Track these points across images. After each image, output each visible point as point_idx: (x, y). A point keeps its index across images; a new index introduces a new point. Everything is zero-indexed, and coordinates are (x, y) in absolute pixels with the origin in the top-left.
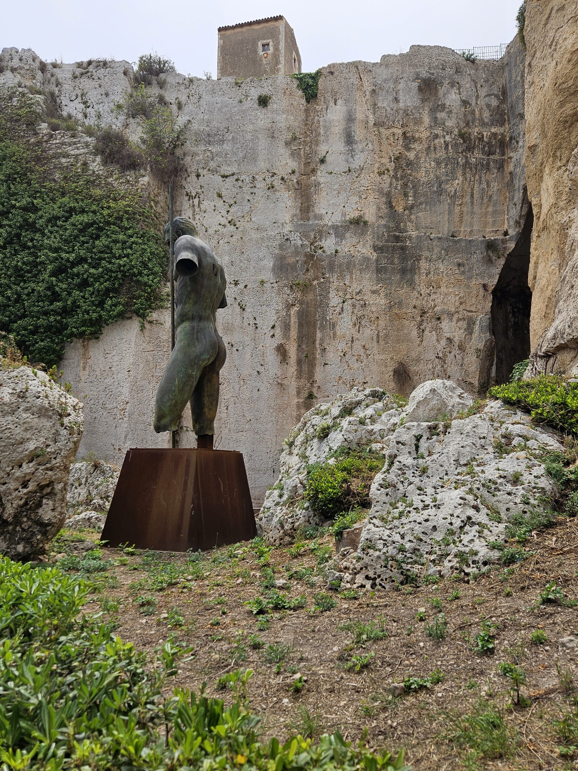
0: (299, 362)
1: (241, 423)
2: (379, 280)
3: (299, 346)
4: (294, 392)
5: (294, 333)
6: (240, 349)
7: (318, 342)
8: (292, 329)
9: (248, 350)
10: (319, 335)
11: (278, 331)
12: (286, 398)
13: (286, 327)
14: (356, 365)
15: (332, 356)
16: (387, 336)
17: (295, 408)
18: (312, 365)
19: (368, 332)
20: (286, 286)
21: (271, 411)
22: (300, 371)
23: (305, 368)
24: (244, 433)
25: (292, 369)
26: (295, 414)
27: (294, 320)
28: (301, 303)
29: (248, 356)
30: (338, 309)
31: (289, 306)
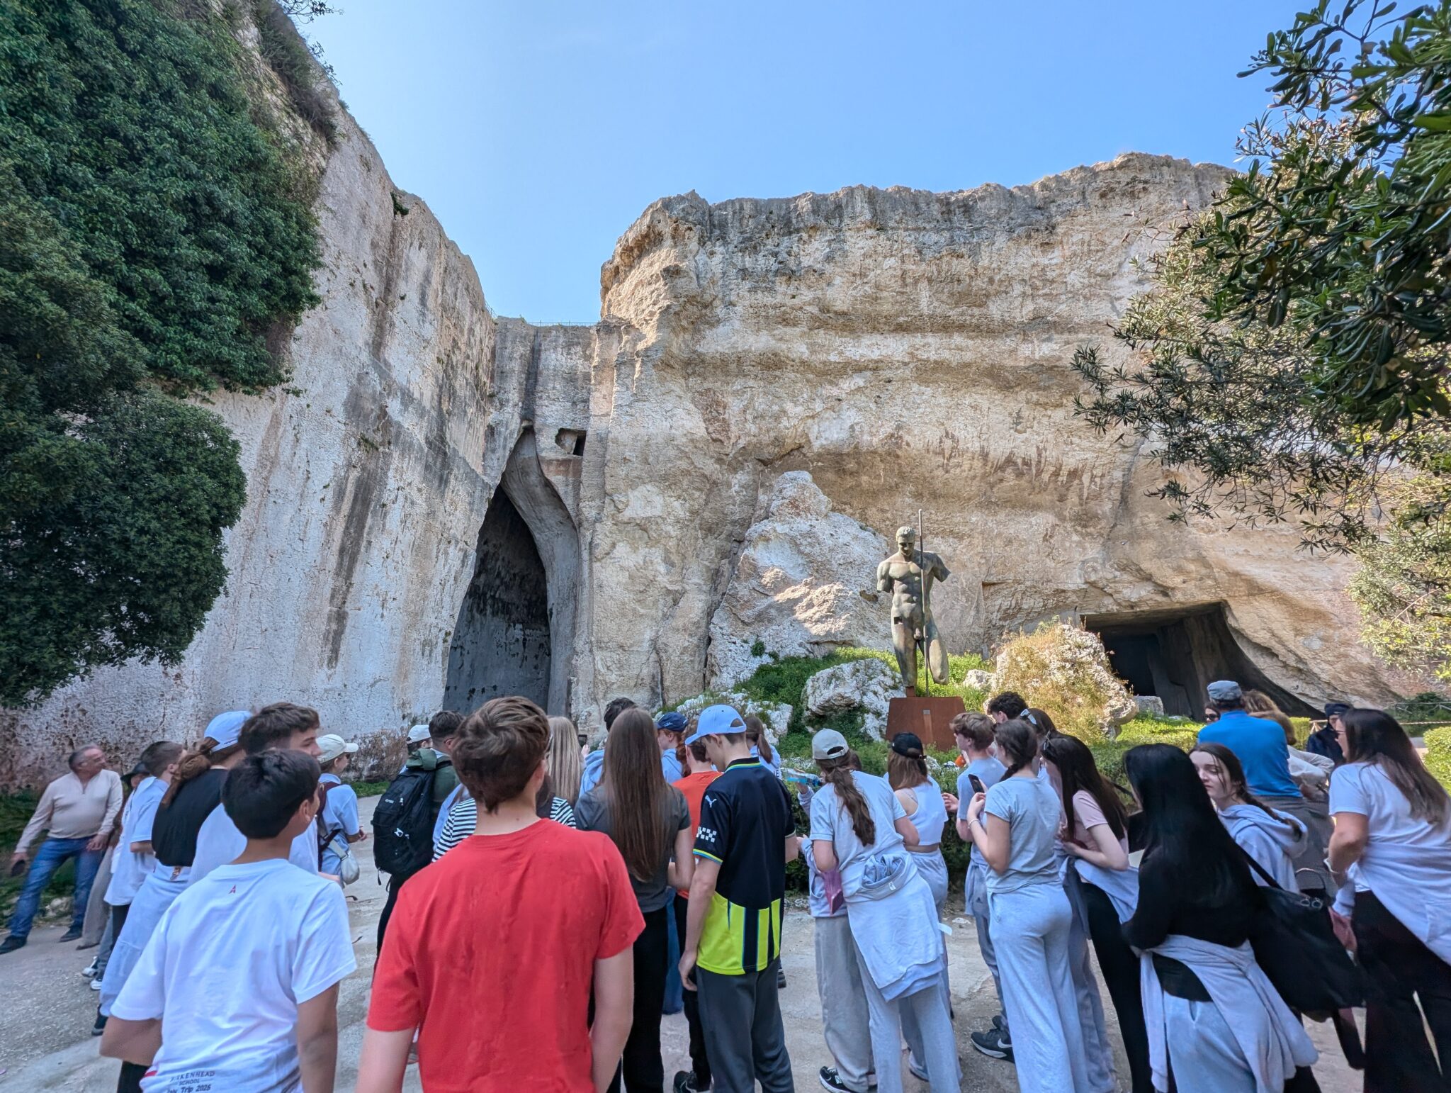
0: (342, 551)
1: (252, 633)
2: (425, 479)
3: (347, 528)
4: (328, 596)
5: (346, 507)
6: (280, 501)
7: (366, 530)
8: (346, 500)
9: (291, 510)
10: (369, 521)
11: (330, 494)
12: (318, 602)
13: (340, 495)
14: (393, 574)
15: (376, 555)
16: (419, 547)
17: (325, 620)
18: (353, 560)
19: (408, 537)
20: (354, 435)
21: (297, 618)
22: (340, 564)
23: (346, 563)
24: (252, 653)
25: (333, 560)
26: (323, 628)
27: (350, 488)
28: (363, 470)
29: (286, 518)
30: (393, 496)
31: (350, 466)
